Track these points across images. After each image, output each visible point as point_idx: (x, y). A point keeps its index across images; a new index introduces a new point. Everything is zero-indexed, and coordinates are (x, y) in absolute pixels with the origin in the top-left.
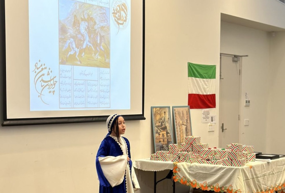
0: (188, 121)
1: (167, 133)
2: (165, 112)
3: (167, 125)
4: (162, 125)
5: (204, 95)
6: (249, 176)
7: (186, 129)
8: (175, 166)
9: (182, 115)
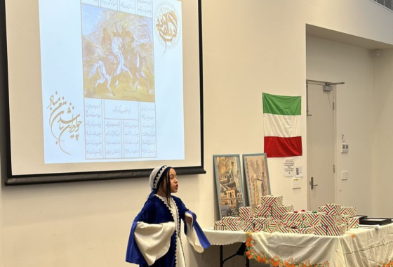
0: (265, 175)
1: (237, 192)
2: (232, 163)
3: (236, 180)
4: (229, 180)
5: (285, 138)
6: (351, 249)
7: (263, 186)
8: (249, 238)
9: (256, 166)
